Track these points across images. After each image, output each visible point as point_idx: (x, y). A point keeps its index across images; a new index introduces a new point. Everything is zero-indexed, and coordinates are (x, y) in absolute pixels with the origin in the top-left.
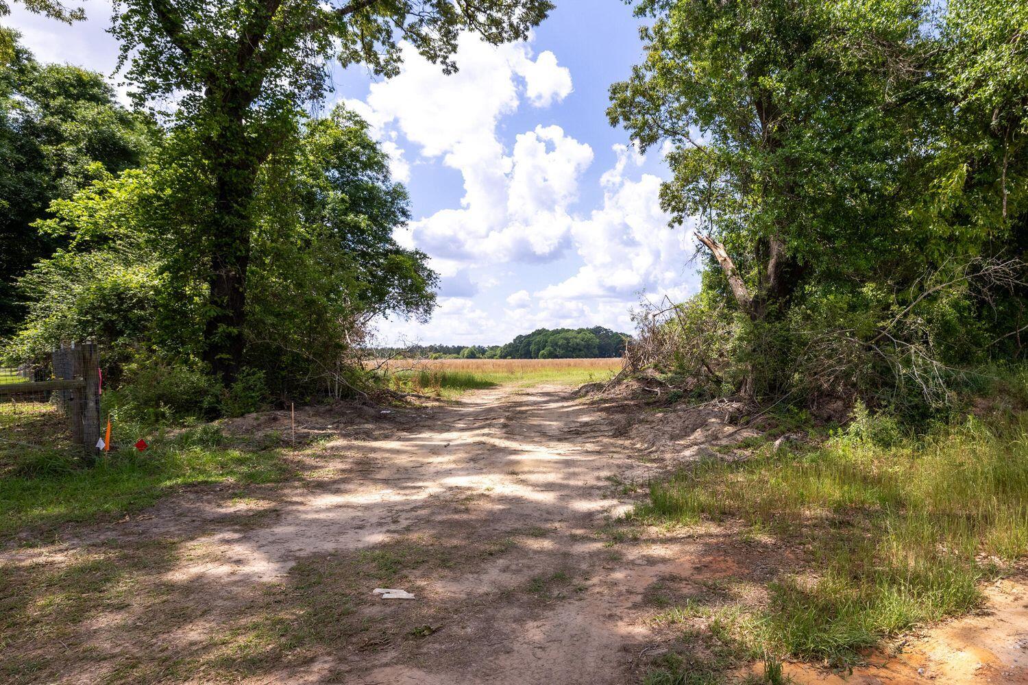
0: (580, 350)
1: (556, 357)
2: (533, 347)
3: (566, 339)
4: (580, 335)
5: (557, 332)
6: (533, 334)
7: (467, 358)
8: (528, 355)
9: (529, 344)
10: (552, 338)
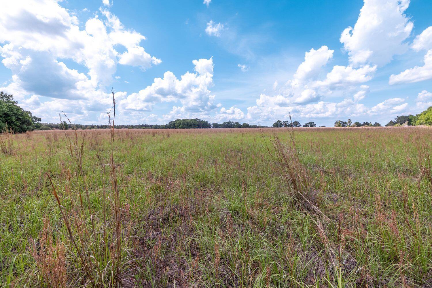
0: (192, 126)
1: (184, 128)
2: (176, 125)
3: (187, 122)
4: (192, 121)
5: (183, 120)
6: (176, 121)
7: (154, 128)
8: (174, 127)
9: (175, 124)
10: (182, 122)
